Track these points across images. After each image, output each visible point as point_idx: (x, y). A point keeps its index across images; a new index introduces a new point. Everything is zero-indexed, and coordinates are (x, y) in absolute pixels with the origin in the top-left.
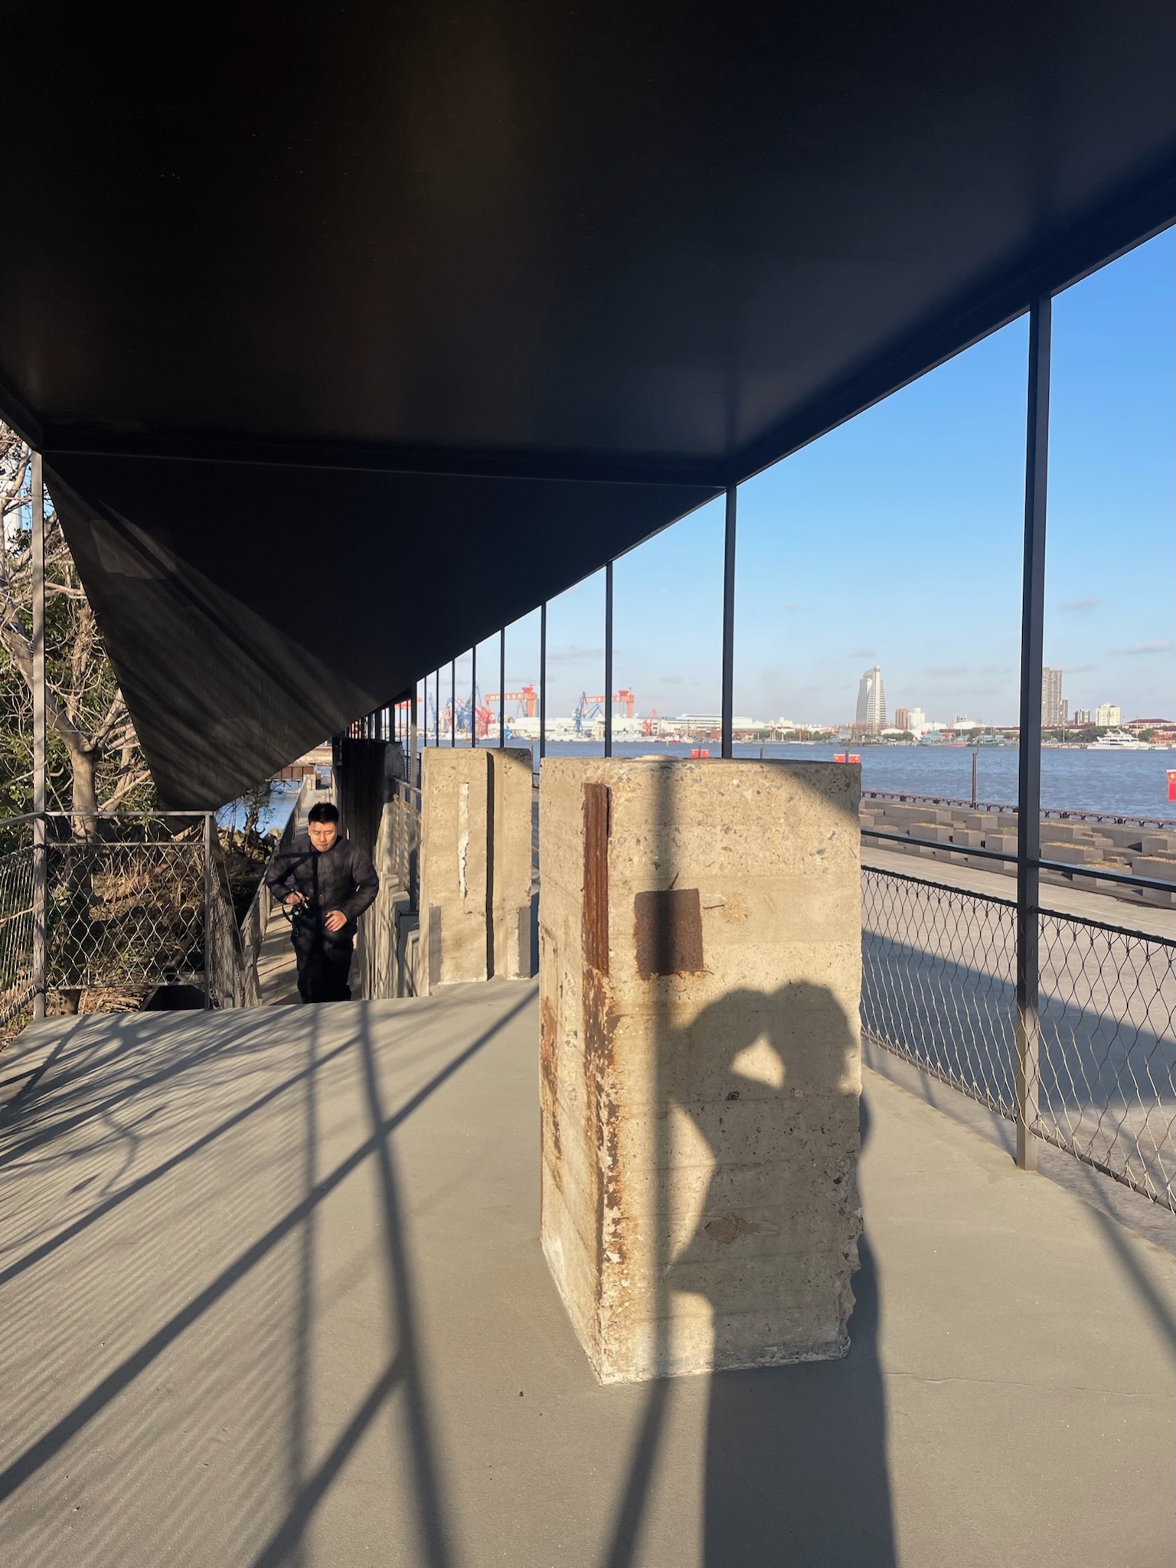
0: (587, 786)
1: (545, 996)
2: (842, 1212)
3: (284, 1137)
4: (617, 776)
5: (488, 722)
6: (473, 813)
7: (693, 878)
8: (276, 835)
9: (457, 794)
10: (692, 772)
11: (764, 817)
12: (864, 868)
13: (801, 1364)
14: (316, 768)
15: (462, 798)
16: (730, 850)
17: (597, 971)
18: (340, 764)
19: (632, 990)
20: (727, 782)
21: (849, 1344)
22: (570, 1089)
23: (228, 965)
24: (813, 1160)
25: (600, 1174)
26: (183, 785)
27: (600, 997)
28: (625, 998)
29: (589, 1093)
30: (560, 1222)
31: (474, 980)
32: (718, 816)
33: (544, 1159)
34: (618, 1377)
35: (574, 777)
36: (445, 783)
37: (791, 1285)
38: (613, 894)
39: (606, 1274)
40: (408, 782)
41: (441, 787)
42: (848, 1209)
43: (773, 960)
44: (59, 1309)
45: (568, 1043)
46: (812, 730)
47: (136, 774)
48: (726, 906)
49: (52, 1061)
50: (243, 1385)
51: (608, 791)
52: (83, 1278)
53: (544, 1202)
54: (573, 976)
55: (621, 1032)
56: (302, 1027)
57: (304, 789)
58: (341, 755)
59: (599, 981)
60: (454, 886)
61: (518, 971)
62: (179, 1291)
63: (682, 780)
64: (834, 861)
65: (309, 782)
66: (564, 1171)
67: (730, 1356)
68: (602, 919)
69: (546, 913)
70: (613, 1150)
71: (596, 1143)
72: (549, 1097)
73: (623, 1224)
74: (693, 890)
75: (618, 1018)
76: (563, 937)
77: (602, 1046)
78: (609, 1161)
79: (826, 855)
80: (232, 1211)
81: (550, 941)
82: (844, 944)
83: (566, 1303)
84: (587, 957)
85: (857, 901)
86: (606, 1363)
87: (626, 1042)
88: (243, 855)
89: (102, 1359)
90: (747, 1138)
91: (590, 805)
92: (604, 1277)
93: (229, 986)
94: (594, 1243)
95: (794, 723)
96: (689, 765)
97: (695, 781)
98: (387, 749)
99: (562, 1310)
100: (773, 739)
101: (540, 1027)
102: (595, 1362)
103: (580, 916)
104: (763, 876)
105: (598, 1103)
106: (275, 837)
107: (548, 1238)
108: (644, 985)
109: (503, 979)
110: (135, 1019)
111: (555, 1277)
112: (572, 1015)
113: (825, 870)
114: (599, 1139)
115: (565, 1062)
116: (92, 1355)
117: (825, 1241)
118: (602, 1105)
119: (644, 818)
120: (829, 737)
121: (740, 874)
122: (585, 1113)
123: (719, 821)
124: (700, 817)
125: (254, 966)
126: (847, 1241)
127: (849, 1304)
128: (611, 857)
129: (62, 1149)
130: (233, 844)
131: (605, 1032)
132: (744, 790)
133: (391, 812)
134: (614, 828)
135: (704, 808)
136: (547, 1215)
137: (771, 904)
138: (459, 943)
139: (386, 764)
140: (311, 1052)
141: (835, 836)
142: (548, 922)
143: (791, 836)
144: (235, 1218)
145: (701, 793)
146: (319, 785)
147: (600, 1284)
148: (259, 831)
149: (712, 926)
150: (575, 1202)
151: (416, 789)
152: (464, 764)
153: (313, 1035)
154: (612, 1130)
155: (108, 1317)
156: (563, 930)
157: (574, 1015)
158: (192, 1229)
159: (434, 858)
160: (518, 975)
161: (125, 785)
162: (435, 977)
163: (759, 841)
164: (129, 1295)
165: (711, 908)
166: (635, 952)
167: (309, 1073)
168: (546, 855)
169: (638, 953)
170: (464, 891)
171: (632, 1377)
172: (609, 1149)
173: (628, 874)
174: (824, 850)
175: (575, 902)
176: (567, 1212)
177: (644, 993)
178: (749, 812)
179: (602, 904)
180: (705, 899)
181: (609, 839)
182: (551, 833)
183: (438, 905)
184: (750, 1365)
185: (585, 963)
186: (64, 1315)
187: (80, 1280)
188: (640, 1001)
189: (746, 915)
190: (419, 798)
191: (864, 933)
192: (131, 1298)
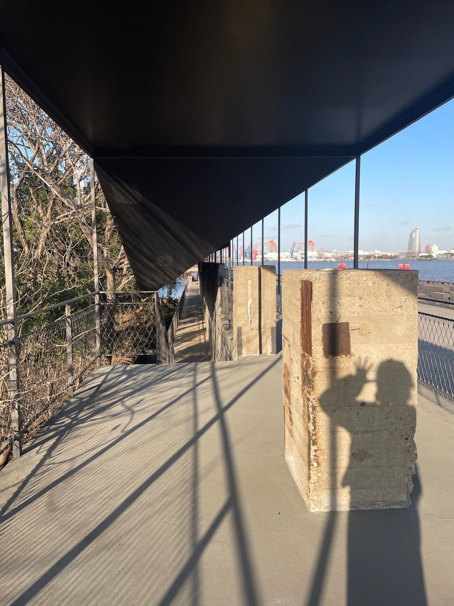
0: (302, 281)
1: (285, 363)
2: (408, 451)
3: (186, 412)
4: (315, 277)
5: (256, 255)
6: (253, 291)
7: (347, 318)
8: (178, 299)
9: (247, 284)
10: (346, 275)
11: (376, 293)
12: (419, 313)
13: (391, 509)
14: (192, 273)
15: (249, 285)
16: (362, 306)
17: (307, 354)
18: (201, 272)
19: (321, 362)
20: (361, 279)
21: (411, 502)
22: (296, 399)
23: (163, 348)
24: (396, 430)
25: (309, 432)
26: (145, 281)
27: (308, 364)
28: (319, 365)
29: (304, 401)
30: (293, 450)
31: (255, 355)
32: (357, 293)
33: (285, 425)
34: (317, 510)
35: (297, 277)
36: (242, 279)
37: (387, 479)
38: (313, 324)
39: (312, 471)
40: (228, 279)
41: (241, 281)
42: (411, 450)
43: (380, 351)
44: (111, 471)
45: (295, 381)
46: (389, 254)
47: (129, 277)
48: (360, 329)
49: (104, 382)
50: (176, 503)
51: (311, 283)
52: (118, 461)
53: (286, 441)
54: (296, 355)
55: (317, 378)
56: (190, 372)
57: (188, 282)
58: (201, 268)
59: (308, 358)
60: (246, 319)
61: (271, 352)
62: (152, 467)
63: (342, 278)
64: (406, 311)
65: (190, 279)
66: (294, 430)
67: (362, 504)
68: (309, 334)
69: (285, 331)
70: (314, 423)
71: (307, 420)
72: (287, 401)
73: (319, 452)
74: (347, 322)
75: (316, 373)
76: (292, 340)
77: (309, 383)
78: (313, 427)
79: (403, 308)
80: (169, 438)
81: (287, 342)
82: (411, 344)
83: (296, 480)
84: (303, 348)
85: (416, 327)
86: (312, 504)
87: (319, 382)
88: (167, 306)
89: (126, 491)
90: (369, 421)
91: (304, 289)
92: (311, 472)
93: (164, 356)
94: (307, 458)
95: (381, 252)
96: (345, 272)
97: (348, 278)
98: (219, 266)
99: (294, 482)
100: (372, 259)
101: (283, 375)
102: (308, 503)
103: (299, 332)
104: (376, 317)
105: (308, 405)
106: (178, 300)
107: (287, 455)
108: (326, 360)
109: (265, 355)
110: (132, 367)
111: (291, 470)
112: (296, 371)
113: (402, 314)
114: (308, 419)
115: (294, 389)
116: (122, 489)
117: (401, 462)
118: (310, 406)
119: (327, 294)
120: (396, 258)
121: (366, 316)
122: (302, 408)
123: (357, 294)
124: (349, 293)
125: (172, 348)
126: (411, 462)
127: (411, 487)
128: (313, 309)
129: (109, 414)
130: (163, 302)
131: (311, 378)
132: (368, 282)
133: (221, 291)
134: (314, 298)
135: (351, 290)
136: (287, 446)
137: (379, 328)
138: (249, 341)
139: (219, 272)
140: (194, 381)
141: (407, 300)
142: (286, 335)
143: (388, 301)
144: (170, 441)
145: (350, 284)
146: (193, 280)
147: (309, 474)
148: (172, 297)
149: (354, 336)
150: (299, 442)
151: (231, 282)
152: (249, 272)
153: (195, 375)
154: (314, 416)
155: (127, 475)
156: (292, 338)
157: (297, 371)
158: (155, 445)
159: (239, 309)
160: (272, 353)
161: (125, 281)
162: (240, 353)
163: (374, 303)
164: (135, 467)
165: (354, 330)
166: (323, 347)
167: (194, 389)
168: (285, 308)
169: (324, 347)
170: (250, 321)
171: (323, 510)
172: (313, 423)
173: (319, 316)
174: (402, 306)
175: (297, 327)
176: (295, 446)
177: (326, 363)
178: (370, 291)
179: (309, 328)
180: (351, 326)
181: (312, 302)
182: (287, 300)
183: (241, 326)
184: (370, 508)
185: (302, 351)
186: (112, 474)
187: (117, 461)
188: (325, 366)
189: (369, 333)
190: (232, 285)
191: (419, 340)
192: (135, 469)
